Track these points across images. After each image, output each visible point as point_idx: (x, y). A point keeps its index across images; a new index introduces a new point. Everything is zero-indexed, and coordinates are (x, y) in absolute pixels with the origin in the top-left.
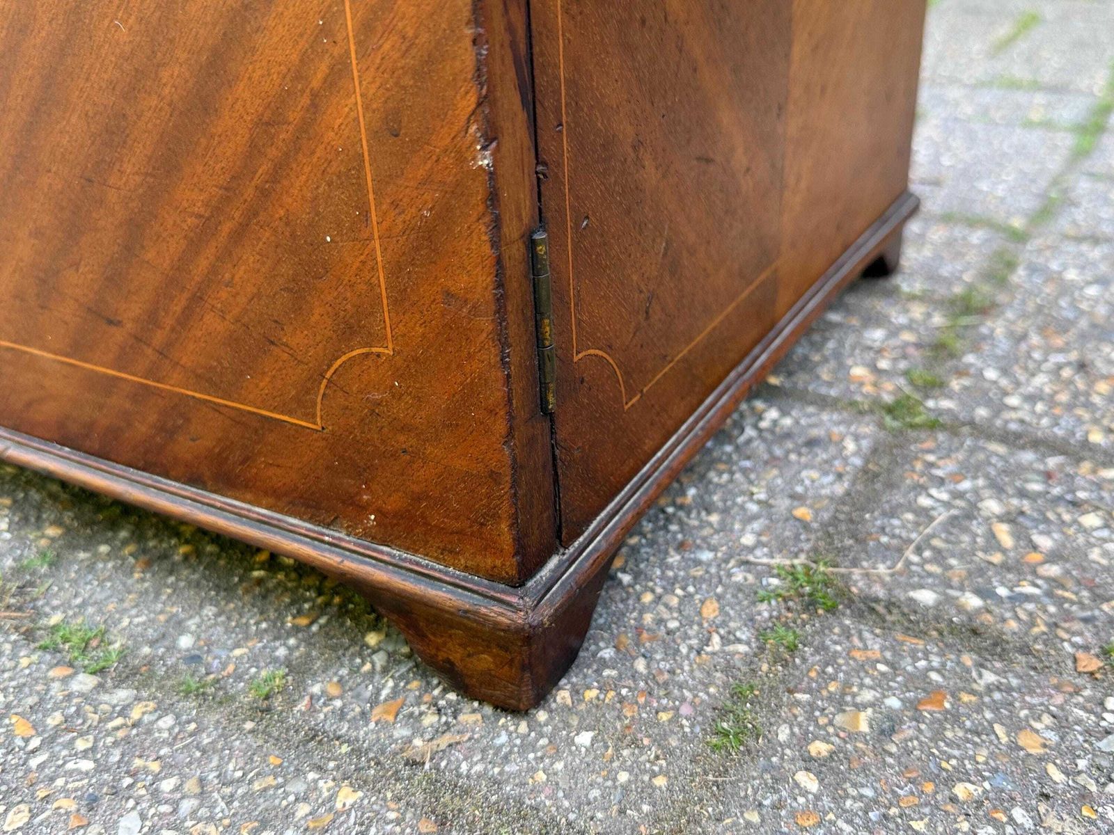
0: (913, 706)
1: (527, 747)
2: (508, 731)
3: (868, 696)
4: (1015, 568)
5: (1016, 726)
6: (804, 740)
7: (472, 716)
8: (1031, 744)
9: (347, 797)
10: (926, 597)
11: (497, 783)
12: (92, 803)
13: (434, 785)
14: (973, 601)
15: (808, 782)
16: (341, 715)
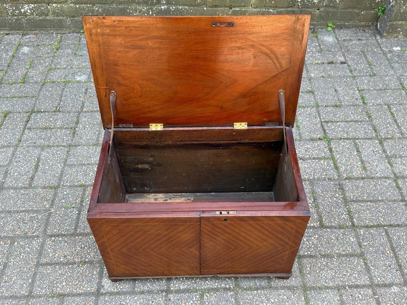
0: (311, 265)
1: (291, 281)
2: (288, 281)
3: (308, 266)
4: (310, 247)
5: (318, 264)
6: (306, 272)
7: (285, 281)
8: (319, 265)
9: (283, 291)
10: (306, 253)
11: (291, 285)
12: (268, 300)
13: (287, 287)
14: (309, 253)
15: (308, 275)
16: (276, 285)
